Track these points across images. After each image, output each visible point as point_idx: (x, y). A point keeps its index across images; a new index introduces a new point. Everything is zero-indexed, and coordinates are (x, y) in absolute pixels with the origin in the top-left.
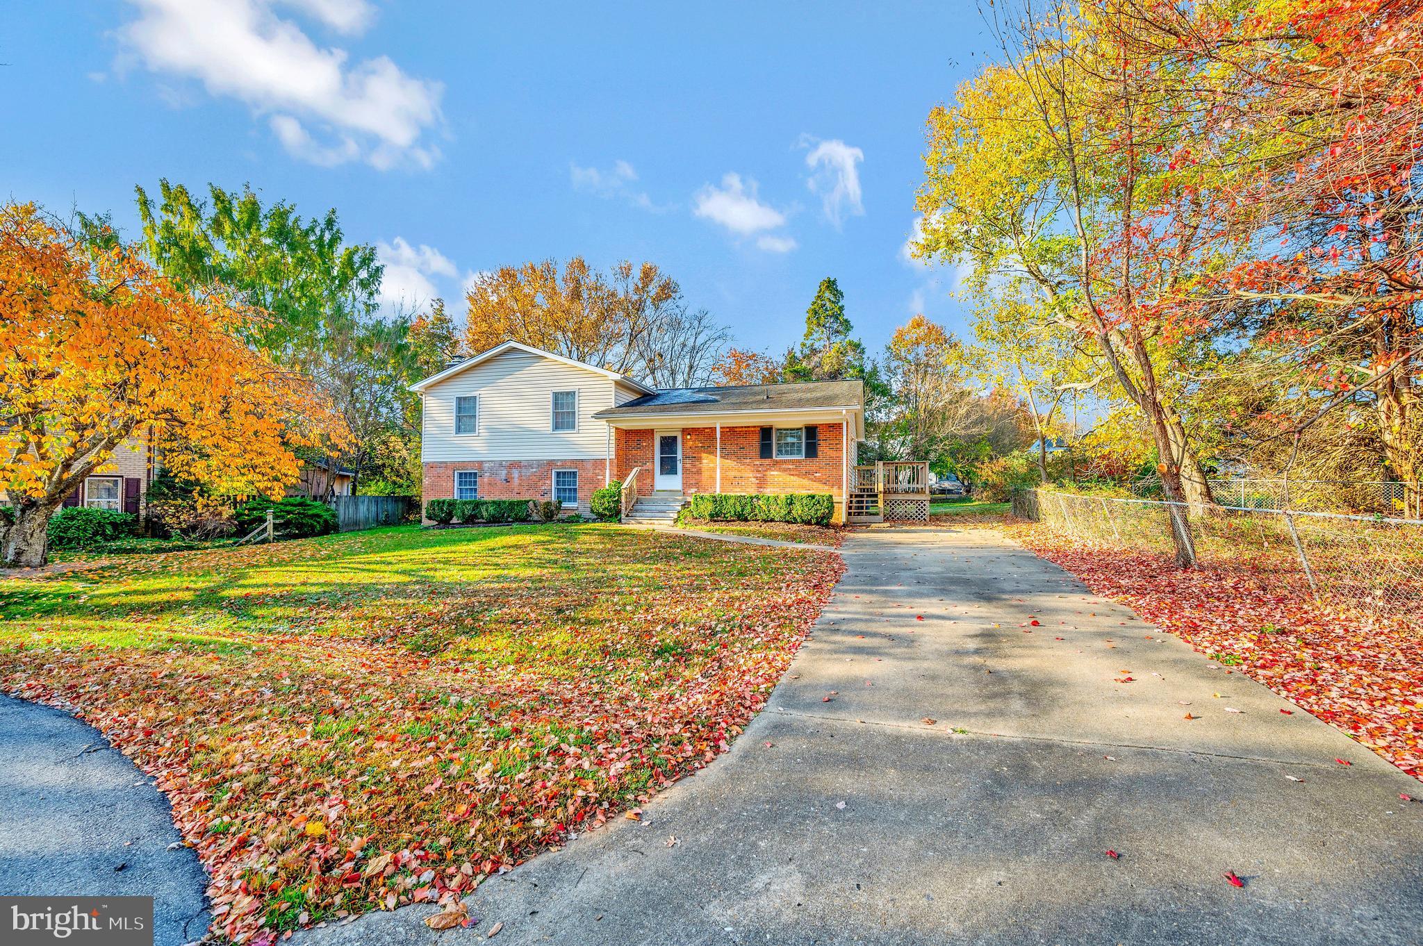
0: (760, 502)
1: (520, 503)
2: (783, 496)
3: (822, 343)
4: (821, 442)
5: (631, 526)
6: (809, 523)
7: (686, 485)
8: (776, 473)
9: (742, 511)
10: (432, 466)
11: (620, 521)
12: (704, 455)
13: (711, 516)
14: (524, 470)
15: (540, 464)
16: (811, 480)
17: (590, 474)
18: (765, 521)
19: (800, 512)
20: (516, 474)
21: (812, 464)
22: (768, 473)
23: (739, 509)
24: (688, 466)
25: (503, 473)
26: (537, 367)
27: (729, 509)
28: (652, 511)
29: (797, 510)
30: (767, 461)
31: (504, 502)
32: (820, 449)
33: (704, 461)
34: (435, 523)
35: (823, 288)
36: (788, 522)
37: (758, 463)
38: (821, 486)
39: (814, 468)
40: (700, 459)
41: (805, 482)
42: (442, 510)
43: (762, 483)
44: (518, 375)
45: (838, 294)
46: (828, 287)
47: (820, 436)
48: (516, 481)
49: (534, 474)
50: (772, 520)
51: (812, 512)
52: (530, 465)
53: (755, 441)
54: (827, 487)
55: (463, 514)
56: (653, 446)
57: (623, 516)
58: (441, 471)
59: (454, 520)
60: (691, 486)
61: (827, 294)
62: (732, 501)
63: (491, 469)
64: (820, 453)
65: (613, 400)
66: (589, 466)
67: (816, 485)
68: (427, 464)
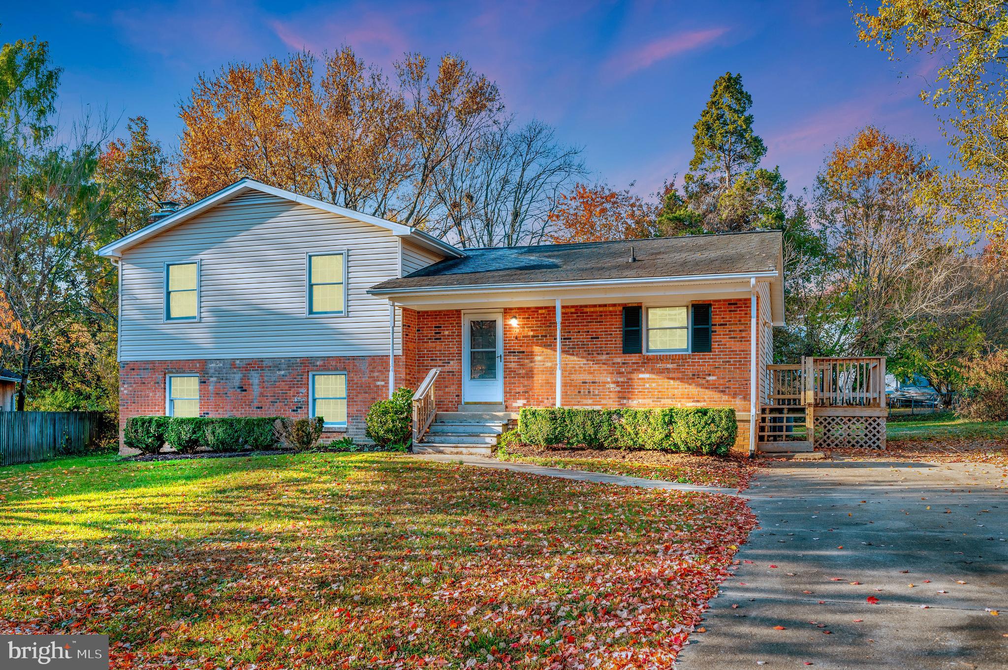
0: (623, 421)
1: (262, 423)
2: (658, 410)
3: (718, 175)
4: (717, 328)
5: (428, 457)
6: (697, 452)
7: (509, 394)
8: (646, 376)
9: (596, 434)
10: (132, 367)
11: (410, 449)
12: (537, 349)
13: (548, 441)
14: (267, 373)
15: (290, 363)
16: (702, 386)
17: (365, 379)
18: (631, 449)
19: (684, 435)
20: (255, 379)
21: (704, 361)
22: (634, 376)
23: (591, 431)
24: (513, 365)
25: (237, 378)
26: (285, 219)
27: (576, 431)
28: (457, 434)
29: (681, 433)
30: (634, 358)
31: (239, 421)
32: (714, 338)
33: (538, 358)
34: (138, 452)
35: (720, 89)
36: (666, 451)
37: (619, 360)
38: (716, 395)
39: (706, 368)
40: (531, 355)
41: (693, 390)
42: (148, 432)
43: (625, 391)
44: (258, 230)
45: (743, 98)
46: (727, 88)
47: (716, 319)
48: (256, 390)
49: (282, 379)
50: (641, 448)
51: (703, 436)
52: (276, 364)
53: (616, 329)
54: (725, 398)
55: (179, 438)
56: (459, 335)
57: (415, 442)
58: (146, 374)
59: (166, 448)
60: (516, 396)
61: (727, 99)
62: (579, 419)
63: (219, 371)
64: (715, 345)
65: (399, 267)
66: (364, 366)
67: (708, 393)
68: (126, 364)
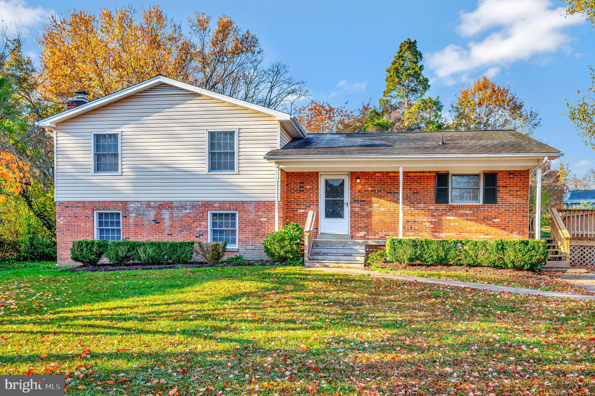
0: (466, 248)
1: (182, 245)
4: (501, 189)
5: (318, 269)
7: (354, 228)
8: (451, 218)
9: (446, 256)
10: (67, 205)
11: (303, 263)
12: (374, 199)
13: (411, 260)
14: (176, 211)
15: (194, 205)
16: (490, 225)
17: (252, 216)
18: (470, 266)
19: (512, 258)
20: (166, 215)
21: (491, 209)
22: (443, 218)
23: (442, 254)
24: (357, 209)
25: (152, 214)
26: (192, 105)
28: (336, 255)
29: (510, 255)
30: (442, 206)
31: (165, 244)
32: (499, 195)
33: (375, 205)
34: (80, 264)
35: (404, 49)
36: (497, 267)
37: (432, 207)
38: (500, 232)
39: (493, 214)
40: (370, 203)
41: (484, 227)
42: (91, 251)
43: (437, 227)
44: (168, 112)
45: (418, 55)
46: (409, 48)
47: (500, 183)
48: (167, 222)
49: (187, 215)
50: (479, 265)
51: (527, 258)
52: (183, 206)
53: (431, 187)
54: (506, 233)
55: (117, 255)
56: (317, 189)
57: (306, 259)
58: (79, 211)
59: (104, 260)
60: (359, 229)
61: (408, 55)
63: (137, 209)
64: (499, 200)
65: (278, 142)
66: (251, 208)
67: (494, 230)
68: (62, 203)
